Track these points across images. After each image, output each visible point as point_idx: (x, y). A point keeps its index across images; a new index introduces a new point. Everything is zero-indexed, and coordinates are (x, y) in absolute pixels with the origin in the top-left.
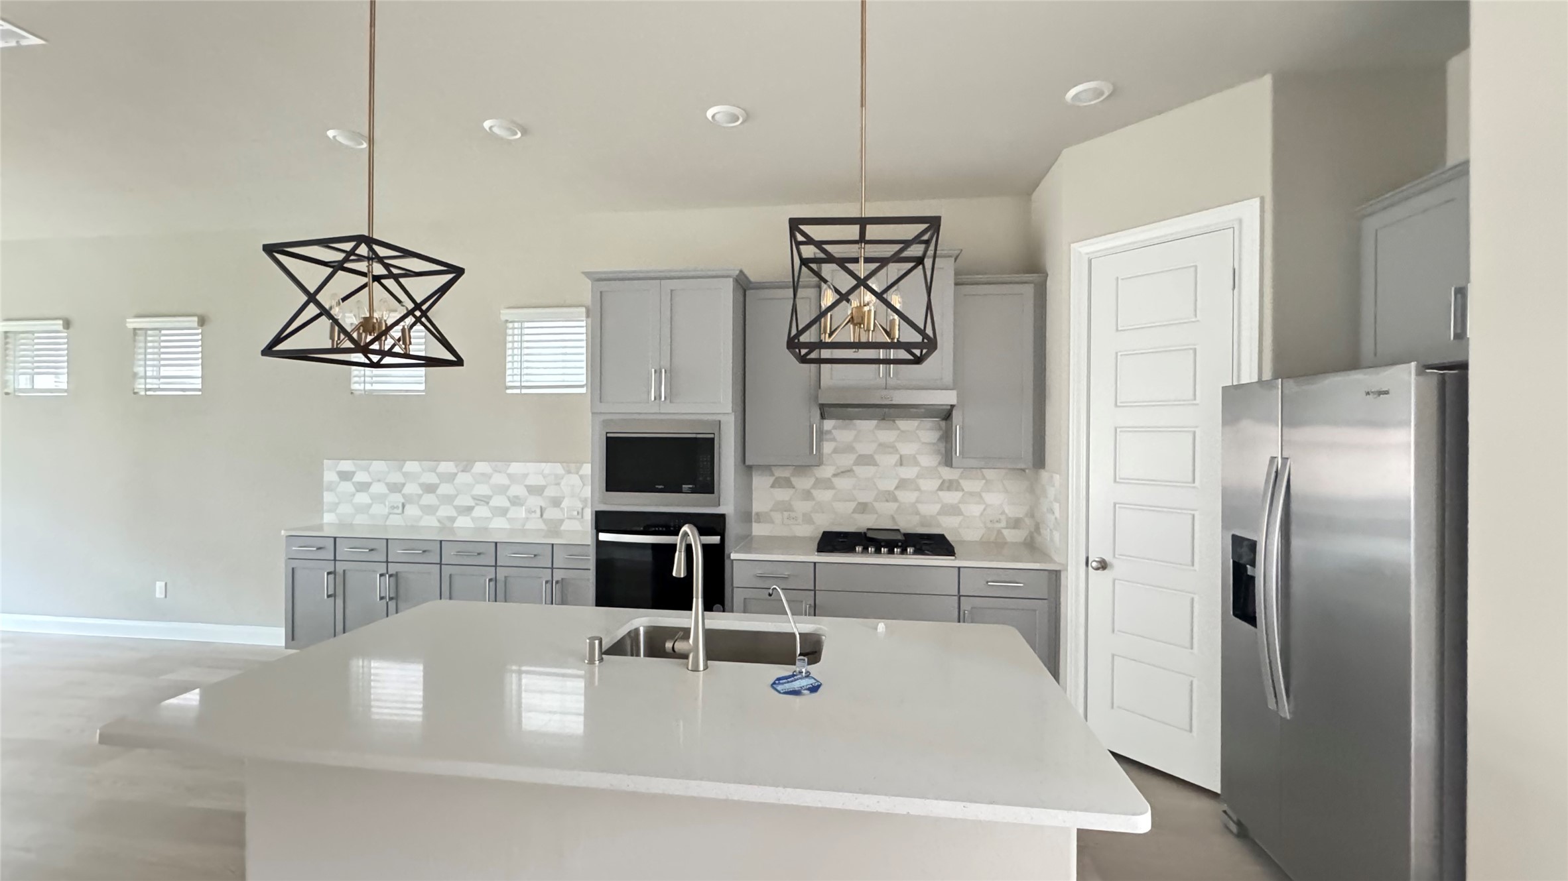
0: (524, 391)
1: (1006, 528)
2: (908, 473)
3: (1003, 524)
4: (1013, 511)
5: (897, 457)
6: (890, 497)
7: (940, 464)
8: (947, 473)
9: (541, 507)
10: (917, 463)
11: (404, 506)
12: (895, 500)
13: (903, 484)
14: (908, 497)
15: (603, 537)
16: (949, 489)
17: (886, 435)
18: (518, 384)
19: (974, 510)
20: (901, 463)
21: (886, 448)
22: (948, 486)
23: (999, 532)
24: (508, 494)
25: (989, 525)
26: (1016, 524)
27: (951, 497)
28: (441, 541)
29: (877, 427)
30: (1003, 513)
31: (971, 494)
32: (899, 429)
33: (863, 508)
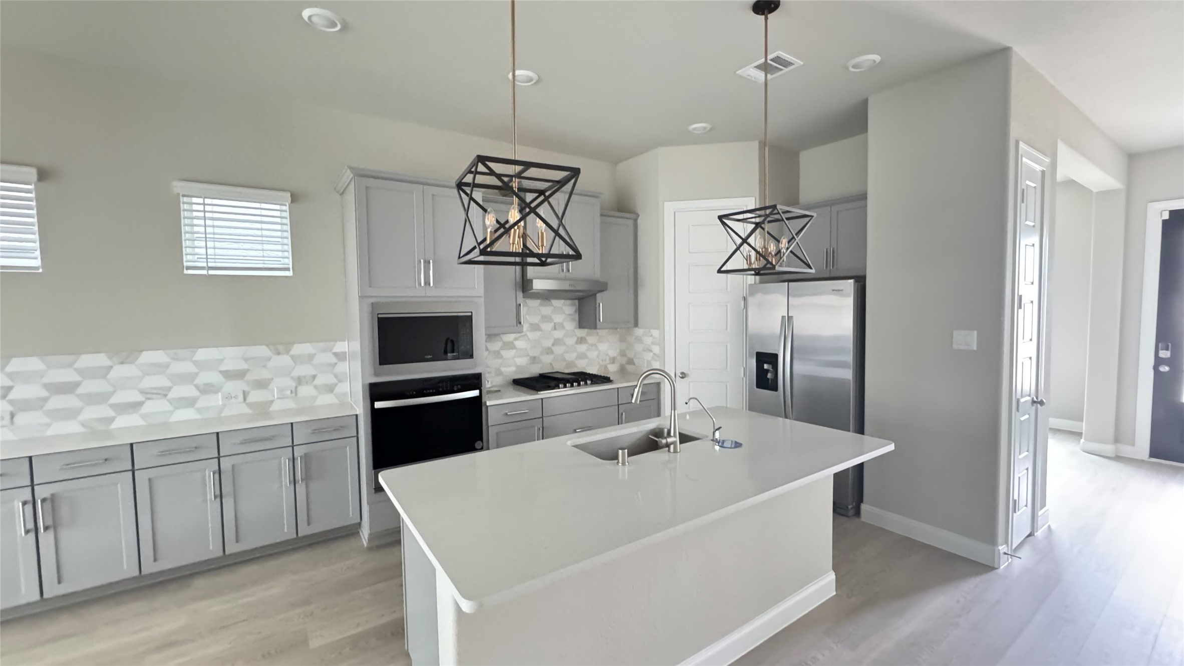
0: (211, 272)
1: (609, 364)
2: (559, 334)
3: (608, 362)
4: (613, 353)
5: (552, 325)
6: (549, 351)
7: (576, 328)
8: (582, 333)
9: (244, 392)
10: (563, 327)
11: (12, 416)
12: (552, 353)
13: (557, 342)
14: (558, 350)
15: (378, 405)
16: (581, 343)
17: (546, 310)
18: (204, 265)
19: (593, 355)
20: (555, 328)
21: (546, 319)
22: (581, 341)
23: (606, 367)
24: (196, 382)
25: (601, 363)
26: (613, 360)
27: (582, 348)
28: (132, 445)
29: (541, 305)
30: (607, 355)
31: (592, 345)
32: (552, 305)
33: (534, 360)
